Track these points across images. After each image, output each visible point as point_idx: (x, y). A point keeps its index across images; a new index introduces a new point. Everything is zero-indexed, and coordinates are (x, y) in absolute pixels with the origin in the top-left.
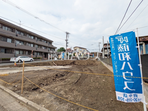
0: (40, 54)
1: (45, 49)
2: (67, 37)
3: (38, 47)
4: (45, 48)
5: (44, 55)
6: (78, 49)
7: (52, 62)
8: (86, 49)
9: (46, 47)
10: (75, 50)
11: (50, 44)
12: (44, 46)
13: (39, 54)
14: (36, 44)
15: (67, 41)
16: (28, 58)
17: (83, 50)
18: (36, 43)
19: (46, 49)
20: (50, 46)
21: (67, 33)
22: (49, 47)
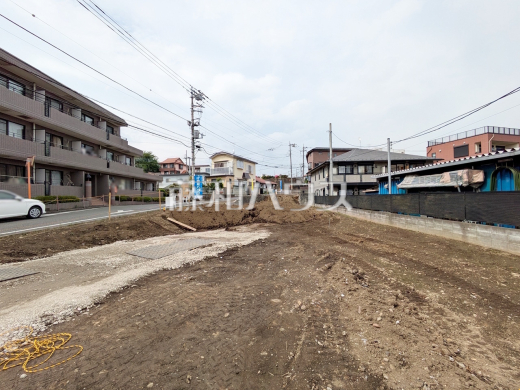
0: (65, 177)
1: (88, 152)
2: (193, 111)
3: (51, 140)
4: (88, 148)
5: (89, 184)
6: (231, 160)
7: (164, 217)
8: (254, 163)
9: (94, 147)
10: (220, 164)
11: (111, 135)
12: (86, 143)
13: (56, 178)
14: (40, 127)
15: (194, 125)
16: (13, 198)
17: (245, 167)
18: (45, 119)
19: (93, 153)
20: (113, 142)
21: (198, 96)
22: (109, 148)
